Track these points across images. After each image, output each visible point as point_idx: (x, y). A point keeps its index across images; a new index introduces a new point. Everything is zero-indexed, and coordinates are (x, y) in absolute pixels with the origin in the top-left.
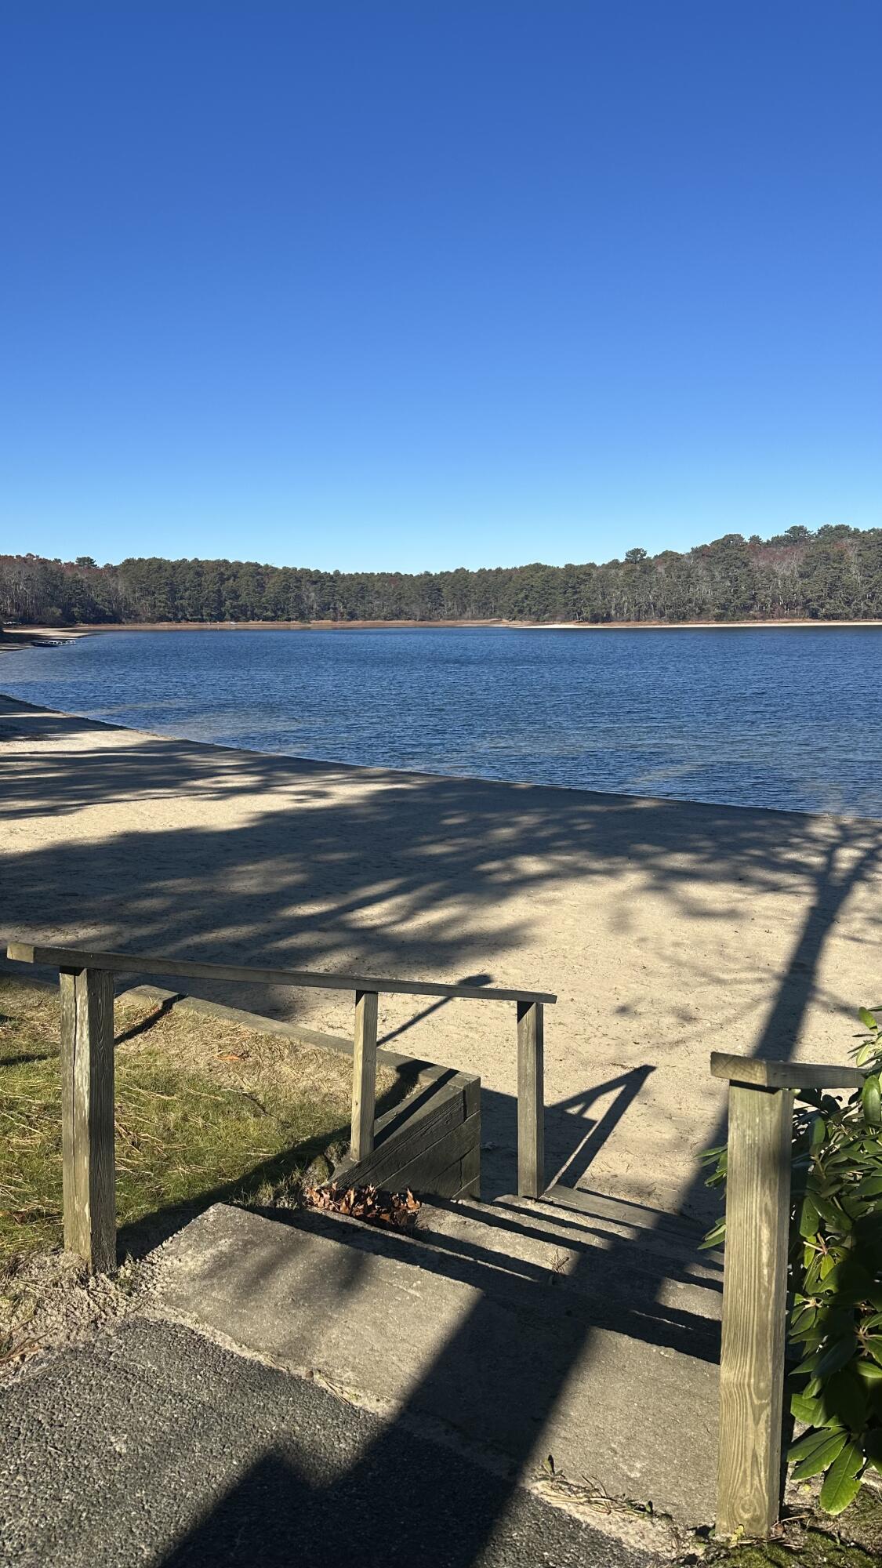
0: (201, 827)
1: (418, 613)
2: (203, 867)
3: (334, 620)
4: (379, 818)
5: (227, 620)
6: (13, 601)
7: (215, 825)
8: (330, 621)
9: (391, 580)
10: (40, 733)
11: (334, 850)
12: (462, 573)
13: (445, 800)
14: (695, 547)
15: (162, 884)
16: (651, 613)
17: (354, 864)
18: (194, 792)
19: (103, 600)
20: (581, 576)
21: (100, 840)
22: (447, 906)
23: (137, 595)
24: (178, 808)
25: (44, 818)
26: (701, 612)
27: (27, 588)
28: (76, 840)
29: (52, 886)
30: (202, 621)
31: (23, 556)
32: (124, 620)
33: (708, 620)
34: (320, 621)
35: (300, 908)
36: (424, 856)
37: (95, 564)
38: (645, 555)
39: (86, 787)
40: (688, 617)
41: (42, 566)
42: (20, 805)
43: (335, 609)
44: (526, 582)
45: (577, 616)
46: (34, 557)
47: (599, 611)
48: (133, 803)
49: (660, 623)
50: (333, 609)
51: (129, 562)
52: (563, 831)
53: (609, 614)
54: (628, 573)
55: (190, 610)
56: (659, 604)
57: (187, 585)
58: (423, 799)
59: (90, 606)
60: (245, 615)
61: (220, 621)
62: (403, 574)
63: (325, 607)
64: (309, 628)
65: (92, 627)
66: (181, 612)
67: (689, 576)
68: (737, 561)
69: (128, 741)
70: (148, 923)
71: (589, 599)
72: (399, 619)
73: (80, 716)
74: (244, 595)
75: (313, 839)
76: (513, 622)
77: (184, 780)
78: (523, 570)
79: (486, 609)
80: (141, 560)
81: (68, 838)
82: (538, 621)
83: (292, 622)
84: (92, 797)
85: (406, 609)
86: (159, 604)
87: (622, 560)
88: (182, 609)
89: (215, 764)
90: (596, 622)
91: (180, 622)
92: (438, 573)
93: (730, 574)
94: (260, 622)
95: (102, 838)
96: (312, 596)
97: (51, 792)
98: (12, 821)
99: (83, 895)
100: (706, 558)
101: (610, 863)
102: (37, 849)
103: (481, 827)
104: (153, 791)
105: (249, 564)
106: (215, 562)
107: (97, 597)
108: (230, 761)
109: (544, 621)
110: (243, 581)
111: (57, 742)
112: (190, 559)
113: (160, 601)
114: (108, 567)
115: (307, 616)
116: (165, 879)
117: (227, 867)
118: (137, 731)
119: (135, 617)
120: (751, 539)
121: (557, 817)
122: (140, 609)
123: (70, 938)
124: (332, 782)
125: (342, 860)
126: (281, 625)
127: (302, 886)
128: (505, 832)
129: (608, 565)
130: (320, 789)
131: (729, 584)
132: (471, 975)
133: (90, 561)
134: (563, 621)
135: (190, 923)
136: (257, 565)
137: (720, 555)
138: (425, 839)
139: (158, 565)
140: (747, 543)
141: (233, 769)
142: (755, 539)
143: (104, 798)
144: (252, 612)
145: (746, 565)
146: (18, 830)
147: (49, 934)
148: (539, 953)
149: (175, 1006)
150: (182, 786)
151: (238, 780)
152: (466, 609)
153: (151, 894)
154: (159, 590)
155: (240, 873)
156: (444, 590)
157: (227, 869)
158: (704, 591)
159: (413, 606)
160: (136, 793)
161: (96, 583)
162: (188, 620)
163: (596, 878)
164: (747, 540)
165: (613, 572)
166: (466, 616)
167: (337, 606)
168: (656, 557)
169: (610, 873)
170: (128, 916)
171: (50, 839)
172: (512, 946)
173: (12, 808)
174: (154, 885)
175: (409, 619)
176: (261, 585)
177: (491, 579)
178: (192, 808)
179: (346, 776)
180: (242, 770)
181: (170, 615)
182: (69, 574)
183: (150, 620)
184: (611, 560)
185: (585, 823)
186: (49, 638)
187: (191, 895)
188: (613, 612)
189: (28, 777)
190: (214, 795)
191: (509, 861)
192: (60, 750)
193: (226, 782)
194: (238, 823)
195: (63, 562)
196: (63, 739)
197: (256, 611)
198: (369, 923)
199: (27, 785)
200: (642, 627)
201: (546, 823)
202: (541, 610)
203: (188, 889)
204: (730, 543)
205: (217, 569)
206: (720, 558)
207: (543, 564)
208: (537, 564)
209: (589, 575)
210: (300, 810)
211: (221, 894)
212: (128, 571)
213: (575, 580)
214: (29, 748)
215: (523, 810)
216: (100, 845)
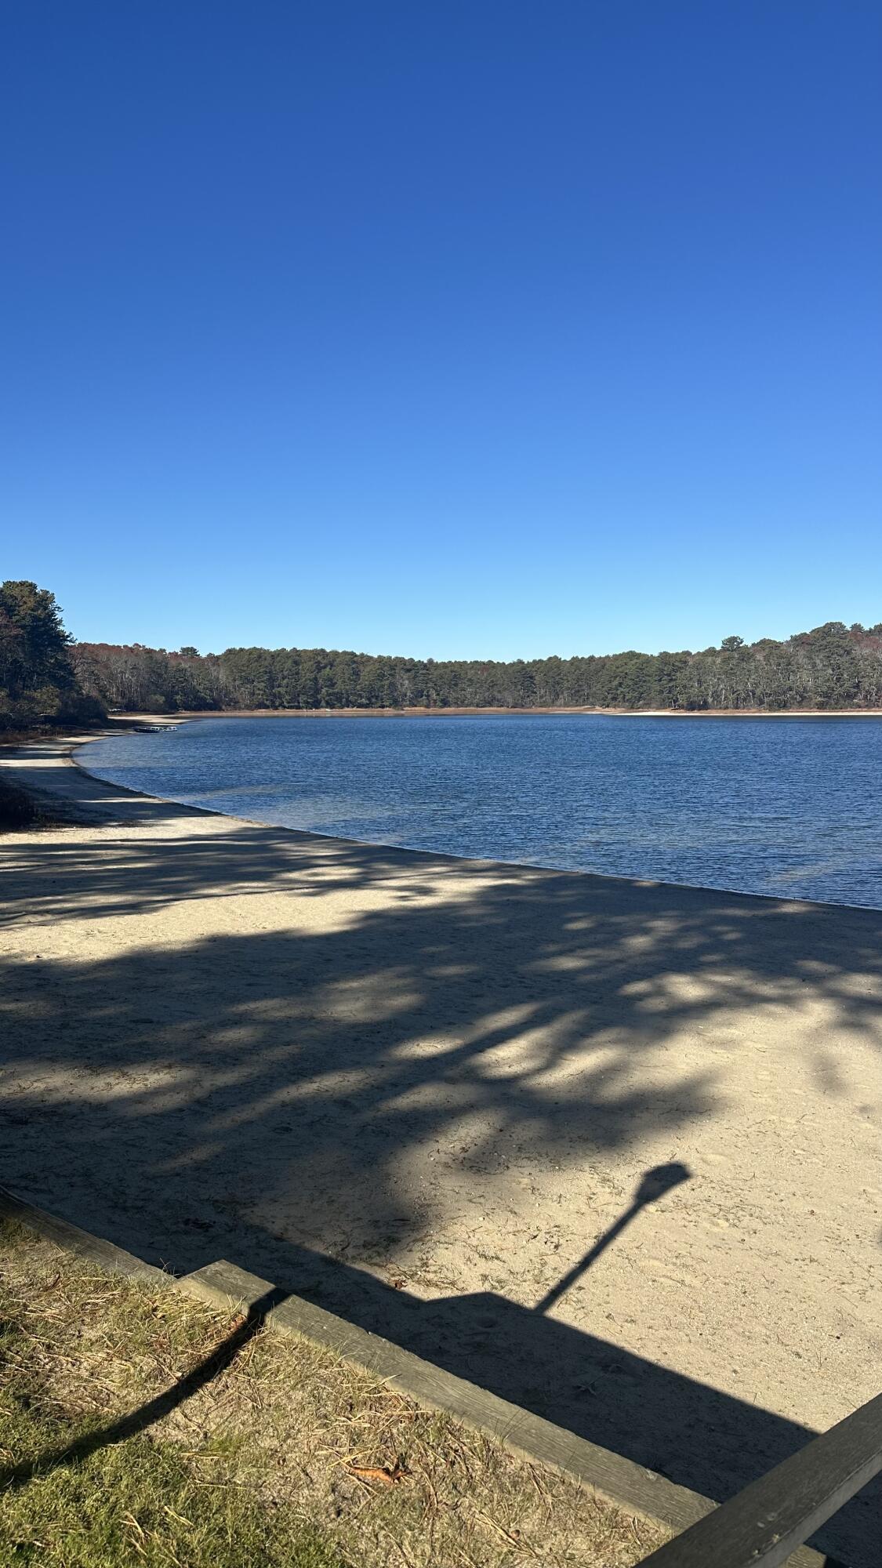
0: (297, 930)
1: (510, 700)
2: (300, 983)
3: (427, 706)
4: (494, 921)
5: (322, 707)
6: (118, 690)
7: (313, 927)
8: (422, 708)
9: (484, 668)
10: (133, 819)
11: (449, 962)
12: (554, 661)
13: (563, 899)
14: (794, 635)
15: (252, 1006)
16: (750, 701)
17: (476, 981)
18: (289, 886)
19: (204, 689)
20: (676, 664)
21: (185, 946)
22: (601, 1045)
23: (237, 683)
24: (272, 905)
25: (126, 917)
26: (803, 700)
27: (133, 676)
28: (158, 945)
29: (124, 1009)
30: (298, 708)
31: (130, 646)
32: (224, 707)
33: (810, 709)
34: (413, 708)
35: (418, 1045)
36: (555, 973)
37: (198, 653)
38: (741, 643)
39: (174, 879)
40: (788, 705)
41: (148, 655)
42: (102, 901)
43: (428, 696)
44: (620, 670)
45: (674, 703)
46: (140, 646)
47: (696, 699)
48: (224, 899)
49: (760, 711)
50: (426, 696)
51: (230, 652)
52: (708, 941)
53: (705, 702)
54: (725, 661)
55: (287, 697)
56: (758, 692)
57: (285, 673)
58: (539, 898)
59: (192, 694)
60: (341, 702)
61: (317, 708)
62: (495, 662)
63: (419, 694)
64: (402, 715)
65: (193, 714)
66: (278, 700)
67: (789, 664)
68: (840, 649)
69: (222, 828)
70: (234, 1065)
71: (685, 687)
72: (491, 706)
73: (176, 801)
74: (339, 682)
75: (424, 947)
76: (607, 709)
77: (278, 872)
78: (616, 657)
79: (579, 696)
80: (242, 650)
81: (149, 943)
82: (632, 708)
83: (385, 709)
84: (179, 892)
85: (499, 696)
86: (258, 692)
87: (718, 648)
88: (280, 696)
89: (312, 854)
90: (692, 709)
91: (277, 709)
92: (531, 661)
93: (832, 662)
94: (355, 709)
95: (188, 942)
96: (406, 685)
97: (138, 886)
98: (91, 921)
99: (158, 1022)
100: (806, 646)
101: (781, 987)
102: (113, 957)
103: (614, 936)
104: (246, 884)
105: (345, 653)
106: (313, 651)
107: (199, 685)
108: (327, 850)
109: (638, 709)
110: (338, 669)
111: (150, 829)
112: (289, 649)
113: (259, 689)
114: (211, 656)
115: (401, 703)
116: (256, 999)
117: (329, 983)
118: (232, 817)
119: (234, 704)
120: (853, 627)
121: (696, 922)
122: (239, 696)
123: (138, 1087)
124: (437, 876)
125: (461, 976)
126: (376, 711)
127: (417, 1012)
128: (640, 942)
129: (704, 653)
130: (424, 884)
131: (831, 672)
132: (660, 1163)
133: (193, 650)
134: (658, 709)
135: (285, 1067)
136: (353, 654)
137: (822, 643)
138: (552, 948)
139: (258, 655)
140: (849, 632)
141: (330, 860)
142: (857, 628)
143: (193, 893)
144: (347, 699)
145: (848, 653)
146: (96, 932)
147: (111, 1080)
148: (740, 1127)
149: (270, 1319)
150: (276, 878)
151: (336, 872)
152: (558, 696)
153: (239, 1021)
154: (259, 678)
155: (342, 991)
156: (537, 678)
157: (328, 987)
158: (805, 679)
159: (506, 694)
160: (227, 887)
161: (198, 672)
162: (285, 707)
163: (772, 1008)
164: (848, 628)
165: (710, 659)
166: (558, 703)
167: (430, 693)
168: (753, 645)
169: (787, 1001)
170: (210, 1053)
171: (130, 944)
172: (701, 1113)
173: (93, 904)
174: (242, 1008)
175: (502, 706)
176: (356, 673)
177: (584, 667)
178: (287, 905)
179: (451, 869)
180: (339, 861)
181: (268, 703)
182: (173, 663)
183: (249, 708)
184: (707, 648)
185: (732, 931)
186: (151, 724)
187: (287, 1023)
188: (710, 700)
189: (115, 867)
190: (311, 890)
191: (658, 982)
192: (153, 838)
193: (323, 874)
194: (339, 924)
195: (167, 652)
196: (157, 825)
197: (351, 698)
198: (506, 1071)
199: (114, 876)
200: (741, 714)
201: (686, 930)
202: (635, 697)
203: (283, 1014)
204: (830, 631)
205: (314, 658)
206: (821, 646)
207: (637, 651)
208: (631, 652)
209: (685, 662)
210: (405, 909)
211: (321, 1022)
212: (229, 660)
213: (671, 667)
214: (121, 836)
215: (655, 913)
216: (185, 952)
